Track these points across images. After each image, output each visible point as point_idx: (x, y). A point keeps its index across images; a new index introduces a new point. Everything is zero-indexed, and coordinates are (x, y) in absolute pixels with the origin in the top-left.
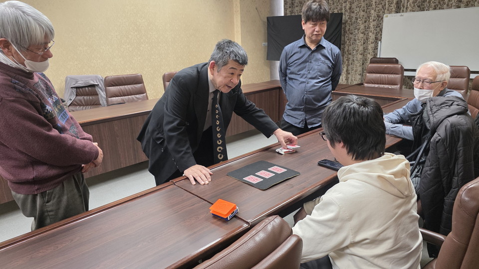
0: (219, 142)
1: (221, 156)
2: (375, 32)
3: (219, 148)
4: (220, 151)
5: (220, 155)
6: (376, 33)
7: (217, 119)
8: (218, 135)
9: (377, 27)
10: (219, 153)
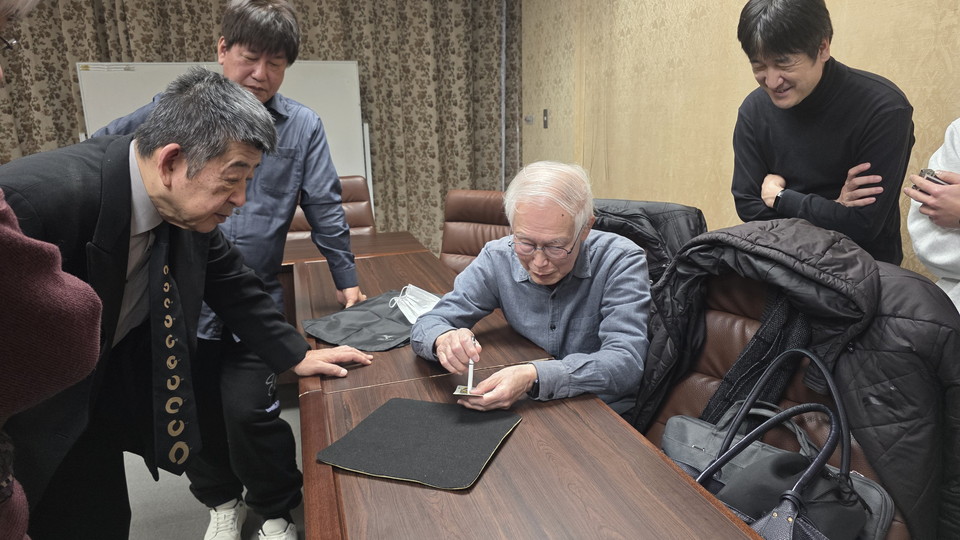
0: (173, 383)
1: (176, 427)
2: (50, 109)
3: (171, 401)
4: (176, 411)
5: (174, 422)
6: (55, 112)
7: (168, 312)
8: (169, 363)
9: (51, 97)
10: (172, 417)
